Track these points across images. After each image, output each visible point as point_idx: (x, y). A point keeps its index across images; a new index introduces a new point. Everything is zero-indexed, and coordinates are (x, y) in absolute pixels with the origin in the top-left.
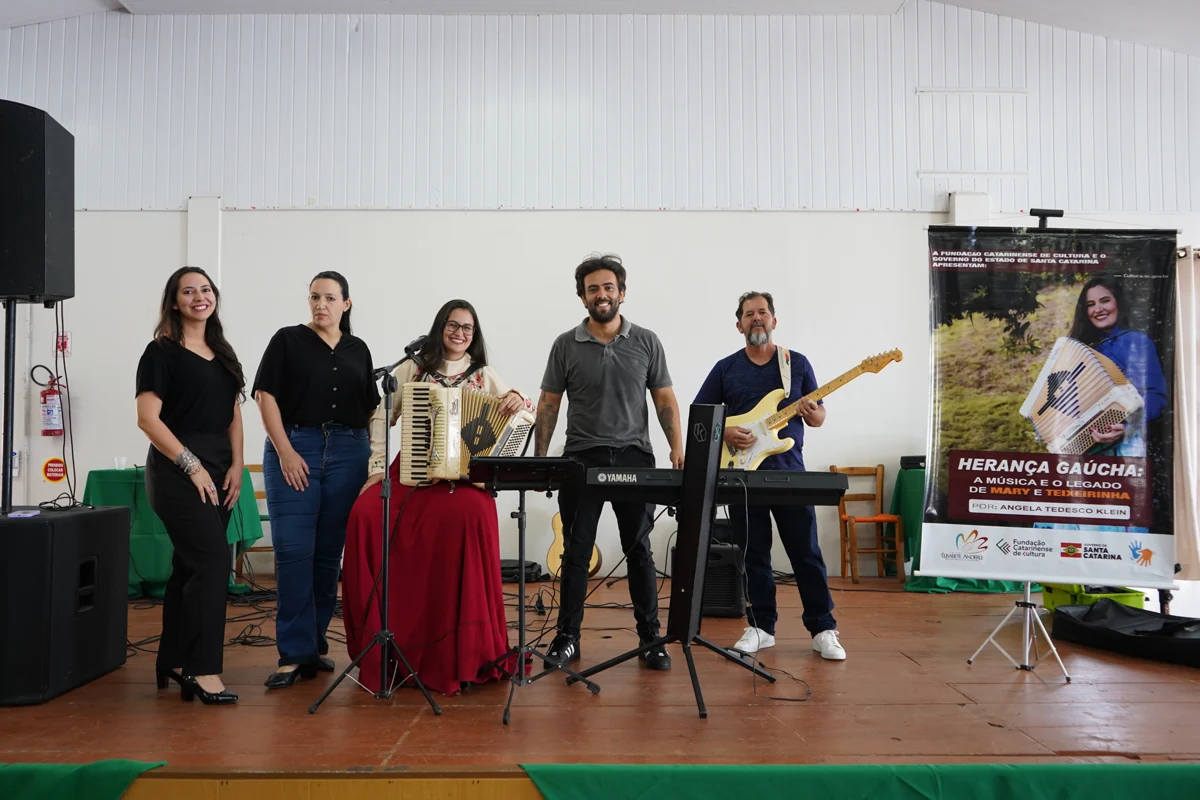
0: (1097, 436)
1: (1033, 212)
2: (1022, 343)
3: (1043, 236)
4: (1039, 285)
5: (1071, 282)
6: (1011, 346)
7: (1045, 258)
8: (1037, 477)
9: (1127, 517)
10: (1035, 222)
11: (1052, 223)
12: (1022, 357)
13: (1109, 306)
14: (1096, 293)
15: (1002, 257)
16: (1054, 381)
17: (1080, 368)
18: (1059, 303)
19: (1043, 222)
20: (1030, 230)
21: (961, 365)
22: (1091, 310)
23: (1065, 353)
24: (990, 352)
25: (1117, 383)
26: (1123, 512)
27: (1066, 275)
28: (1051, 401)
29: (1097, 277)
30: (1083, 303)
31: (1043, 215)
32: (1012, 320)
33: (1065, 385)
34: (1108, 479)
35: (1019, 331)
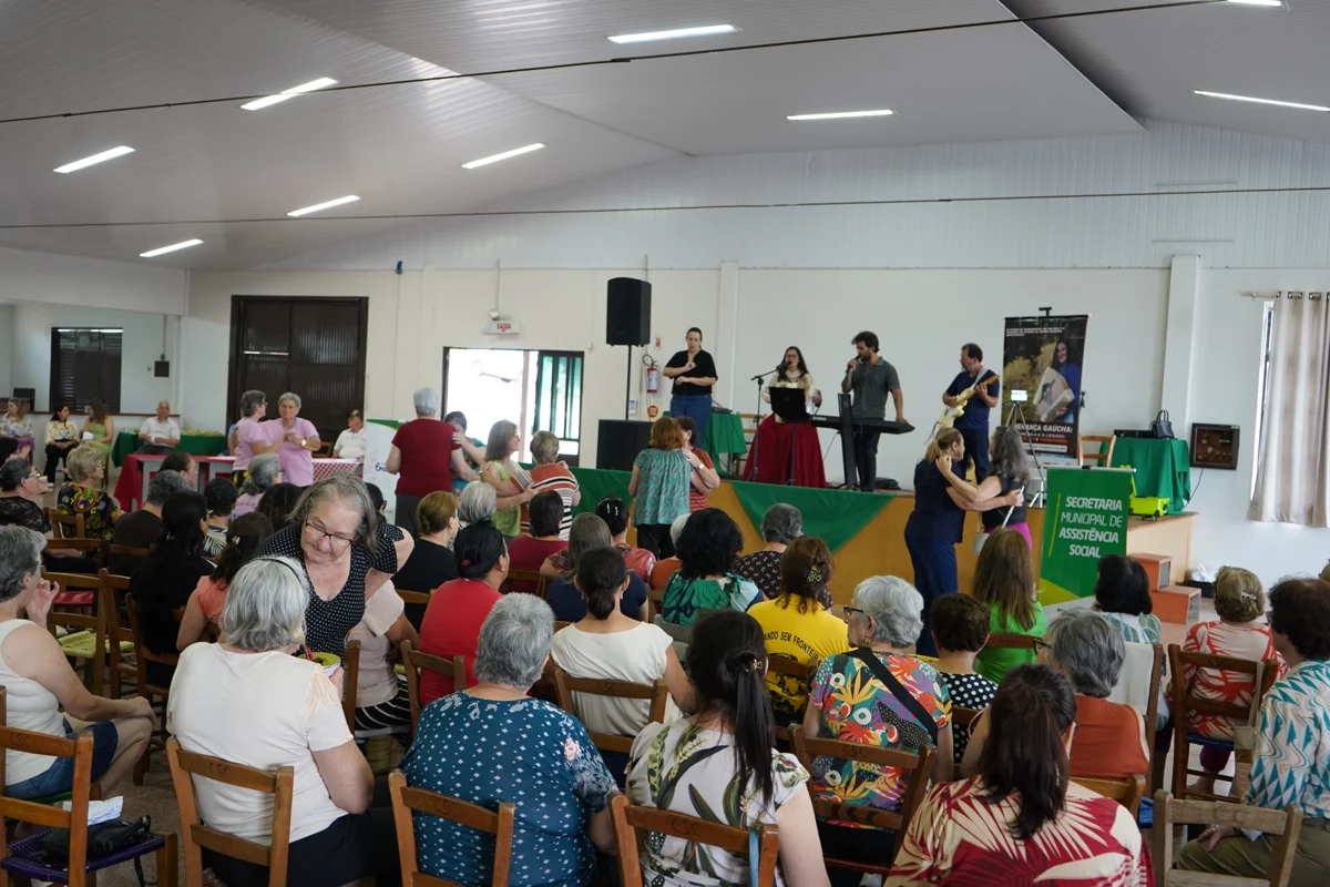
0: (1058, 413)
1: (1041, 309)
2: (1035, 371)
3: (1046, 320)
4: (1042, 343)
5: (1052, 341)
6: (1031, 371)
7: (1045, 330)
8: (1037, 432)
9: (1065, 451)
10: (1043, 313)
11: (1052, 313)
12: (1036, 377)
13: (1065, 352)
14: (1062, 346)
15: (1030, 331)
16: (1045, 387)
17: (1053, 382)
18: (1048, 350)
19: (1047, 313)
20: (1040, 318)
21: (1016, 380)
22: (1059, 354)
23: (1049, 375)
24: (1024, 375)
25: (1065, 388)
26: (1064, 449)
27: (1051, 338)
28: (1043, 398)
29: (1061, 338)
30: (1057, 351)
31: (1048, 309)
32: (1032, 360)
33: (1048, 390)
34: (1060, 433)
35: (1034, 365)
